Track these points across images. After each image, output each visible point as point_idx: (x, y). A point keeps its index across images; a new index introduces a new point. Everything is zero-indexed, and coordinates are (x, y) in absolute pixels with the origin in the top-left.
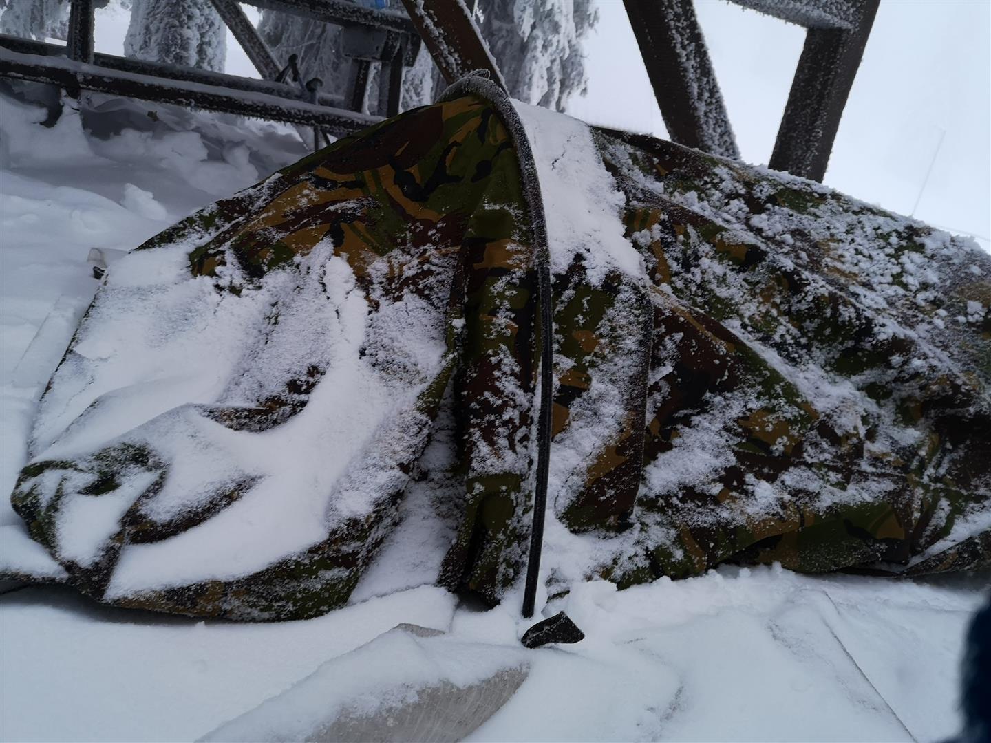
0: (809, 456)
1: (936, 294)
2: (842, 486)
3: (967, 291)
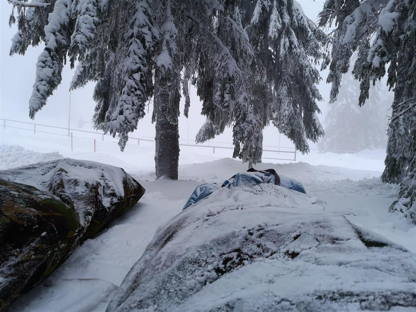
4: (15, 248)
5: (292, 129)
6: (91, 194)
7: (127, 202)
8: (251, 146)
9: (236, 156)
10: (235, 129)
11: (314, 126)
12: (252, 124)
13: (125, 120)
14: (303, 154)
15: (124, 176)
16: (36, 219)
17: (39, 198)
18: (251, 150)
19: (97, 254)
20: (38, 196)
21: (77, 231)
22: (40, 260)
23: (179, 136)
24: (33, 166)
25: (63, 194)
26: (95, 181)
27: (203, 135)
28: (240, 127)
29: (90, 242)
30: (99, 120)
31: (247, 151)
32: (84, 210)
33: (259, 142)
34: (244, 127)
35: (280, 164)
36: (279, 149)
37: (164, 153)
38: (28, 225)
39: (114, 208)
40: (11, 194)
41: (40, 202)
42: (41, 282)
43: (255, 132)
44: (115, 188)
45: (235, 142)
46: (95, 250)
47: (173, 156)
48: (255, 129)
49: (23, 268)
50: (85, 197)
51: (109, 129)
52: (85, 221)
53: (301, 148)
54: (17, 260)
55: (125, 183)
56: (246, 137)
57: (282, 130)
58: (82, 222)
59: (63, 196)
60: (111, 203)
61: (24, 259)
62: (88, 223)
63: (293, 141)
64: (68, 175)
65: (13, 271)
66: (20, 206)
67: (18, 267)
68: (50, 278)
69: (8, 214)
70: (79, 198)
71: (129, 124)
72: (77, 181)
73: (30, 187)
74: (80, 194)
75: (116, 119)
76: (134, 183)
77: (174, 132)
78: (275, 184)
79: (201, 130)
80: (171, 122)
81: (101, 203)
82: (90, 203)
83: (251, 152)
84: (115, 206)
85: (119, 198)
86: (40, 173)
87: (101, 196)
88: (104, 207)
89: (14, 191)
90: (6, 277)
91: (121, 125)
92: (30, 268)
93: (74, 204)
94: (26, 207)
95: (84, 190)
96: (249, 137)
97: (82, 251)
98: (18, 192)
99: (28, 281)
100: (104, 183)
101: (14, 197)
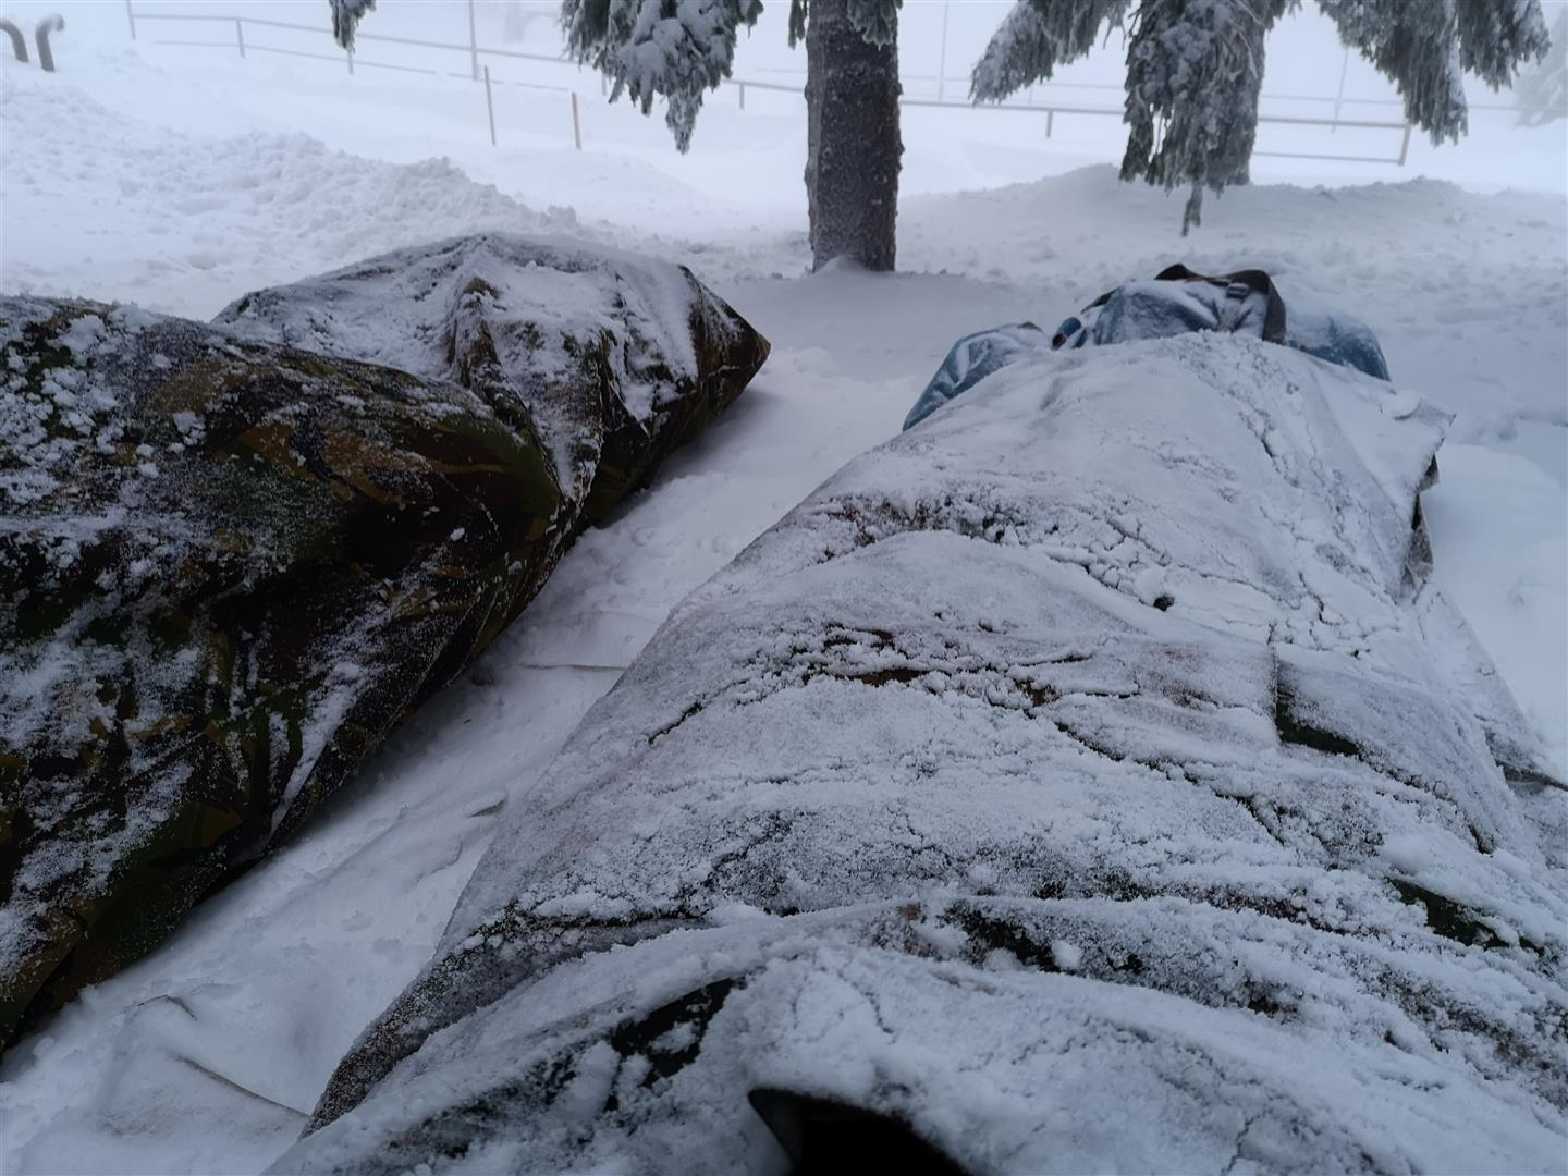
0: (43, 820)
1: (123, 424)
2: (117, 825)
3: (164, 400)
4: (378, 575)
5: (1398, 31)
6: (586, 378)
7: (707, 393)
8: (1202, 129)
9: (1135, 171)
10: (1138, 52)
11: (1505, 8)
12: (1211, 29)
13: (686, 39)
14: (1437, 140)
15: (694, 298)
16: (430, 487)
17: (426, 413)
18: (1201, 146)
19: (621, 582)
20: (424, 407)
21: (554, 517)
22: (456, 613)
23: (900, 86)
24: (381, 264)
25: (495, 384)
26: (596, 330)
27: (1004, 67)
28: (1159, 44)
29: (596, 538)
30: (587, 28)
31: (1182, 151)
32: (568, 439)
33: (1244, 94)
34: (1175, 40)
35: (1327, 186)
36: (1338, 108)
37: (840, 164)
38: (409, 506)
39: (665, 420)
40: (341, 404)
41: (434, 430)
42: (464, 671)
43: (1222, 62)
44: (663, 345)
45: (1135, 112)
46: (611, 569)
47: (875, 172)
48: (1225, 50)
49: (411, 639)
50: (569, 392)
51: (626, 79)
52: (576, 481)
53: (1429, 118)
54: (388, 612)
55: (698, 325)
56: (1184, 87)
57: (1353, 33)
58: (567, 485)
59: (497, 396)
60: (654, 402)
61: (408, 610)
62: (585, 486)
63: (1396, 82)
64: (502, 303)
65: (381, 646)
66: (377, 446)
67: (395, 636)
68: (487, 659)
69: (346, 473)
70: (548, 393)
71: (699, 54)
72: (536, 328)
73: (393, 373)
74: (551, 378)
75: (649, 38)
76: (730, 323)
77: (882, 71)
78: (1265, 336)
79: (994, 43)
80: (869, 37)
81: (621, 405)
82: (587, 415)
83: (1201, 156)
84: (667, 412)
85: (681, 384)
86: (407, 293)
87: (617, 380)
88: (634, 419)
89: (348, 393)
90: (366, 663)
91: (669, 60)
92: (429, 637)
93: (535, 418)
94: (393, 448)
95: (561, 366)
96: (1194, 89)
97: (571, 570)
98: (361, 395)
99: (428, 675)
100: (625, 330)
101: (351, 414)
